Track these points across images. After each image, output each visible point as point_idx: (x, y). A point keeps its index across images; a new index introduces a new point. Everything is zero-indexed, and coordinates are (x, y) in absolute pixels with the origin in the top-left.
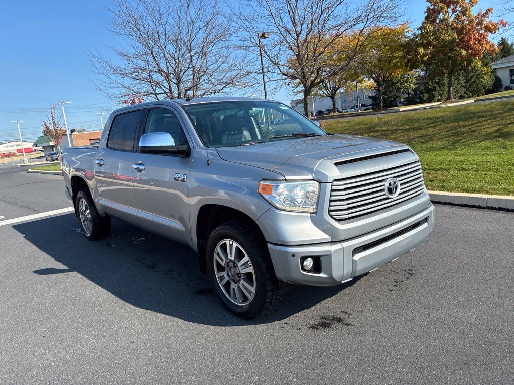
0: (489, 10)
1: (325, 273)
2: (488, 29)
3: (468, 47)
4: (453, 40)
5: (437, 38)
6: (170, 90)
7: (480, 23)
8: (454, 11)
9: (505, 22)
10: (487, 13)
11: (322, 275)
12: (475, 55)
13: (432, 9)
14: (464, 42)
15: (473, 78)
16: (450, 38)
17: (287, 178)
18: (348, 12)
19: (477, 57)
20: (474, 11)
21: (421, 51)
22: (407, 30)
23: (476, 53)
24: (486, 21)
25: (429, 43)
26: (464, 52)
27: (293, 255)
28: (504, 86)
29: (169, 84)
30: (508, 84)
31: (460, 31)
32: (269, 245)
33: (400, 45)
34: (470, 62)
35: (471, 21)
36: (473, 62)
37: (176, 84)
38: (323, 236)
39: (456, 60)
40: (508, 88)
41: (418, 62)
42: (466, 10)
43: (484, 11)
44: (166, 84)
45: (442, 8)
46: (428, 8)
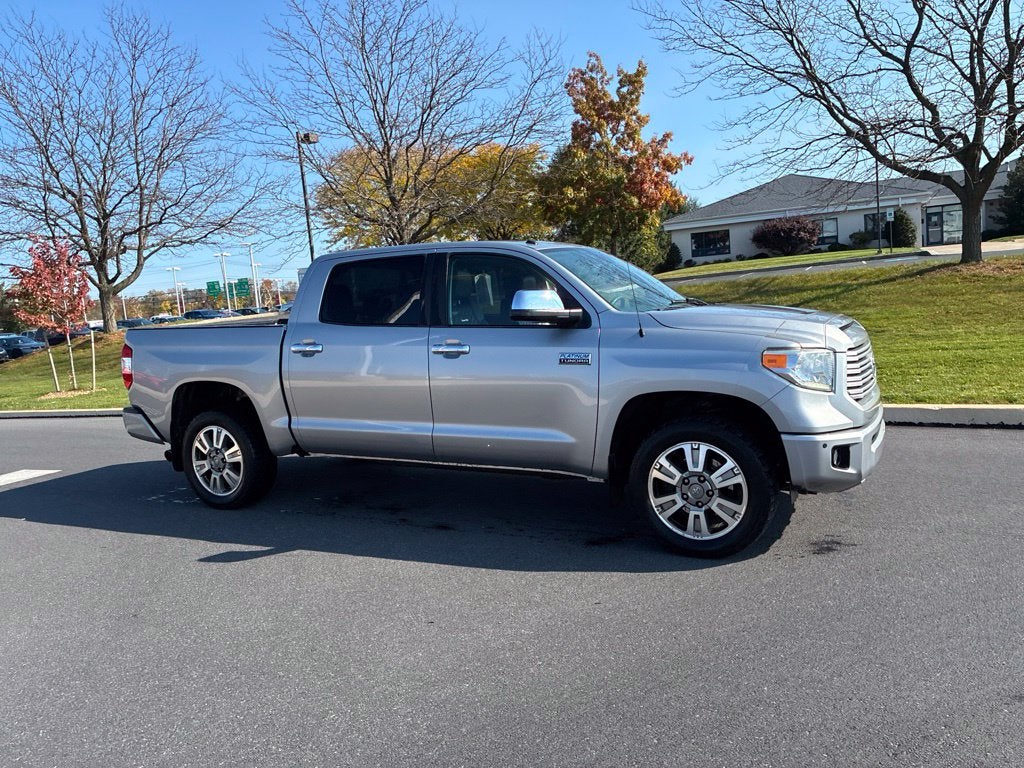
0: (667, 136)
1: (854, 467)
2: (668, 166)
3: (640, 194)
4: (620, 179)
5: (593, 174)
6: (83, 230)
7: (656, 155)
8: (614, 131)
9: (690, 156)
10: (664, 140)
11: (850, 470)
12: (651, 208)
13: (582, 125)
14: (635, 183)
15: (632, 246)
16: (614, 176)
17: (804, 345)
18: (485, 116)
19: (654, 211)
20: (645, 136)
21: (570, 192)
22: (539, 155)
23: (651, 204)
24: (665, 153)
25: (581, 181)
26: (635, 201)
27: (825, 446)
28: (684, 261)
29: (82, 220)
30: (690, 257)
31: (627, 165)
32: (784, 437)
33: (535, 181)
34: (643, 219)
35: (644, 152)
36: (648, 218)
37: (97, 219)
38: (843, 420)
39: (622, 214)
40: (689, 264)
41: (562, 212)
42: (635, 132)
43: (660, 137)
44: (74, 218)
45: (600, 126)
46: (575, 124)
